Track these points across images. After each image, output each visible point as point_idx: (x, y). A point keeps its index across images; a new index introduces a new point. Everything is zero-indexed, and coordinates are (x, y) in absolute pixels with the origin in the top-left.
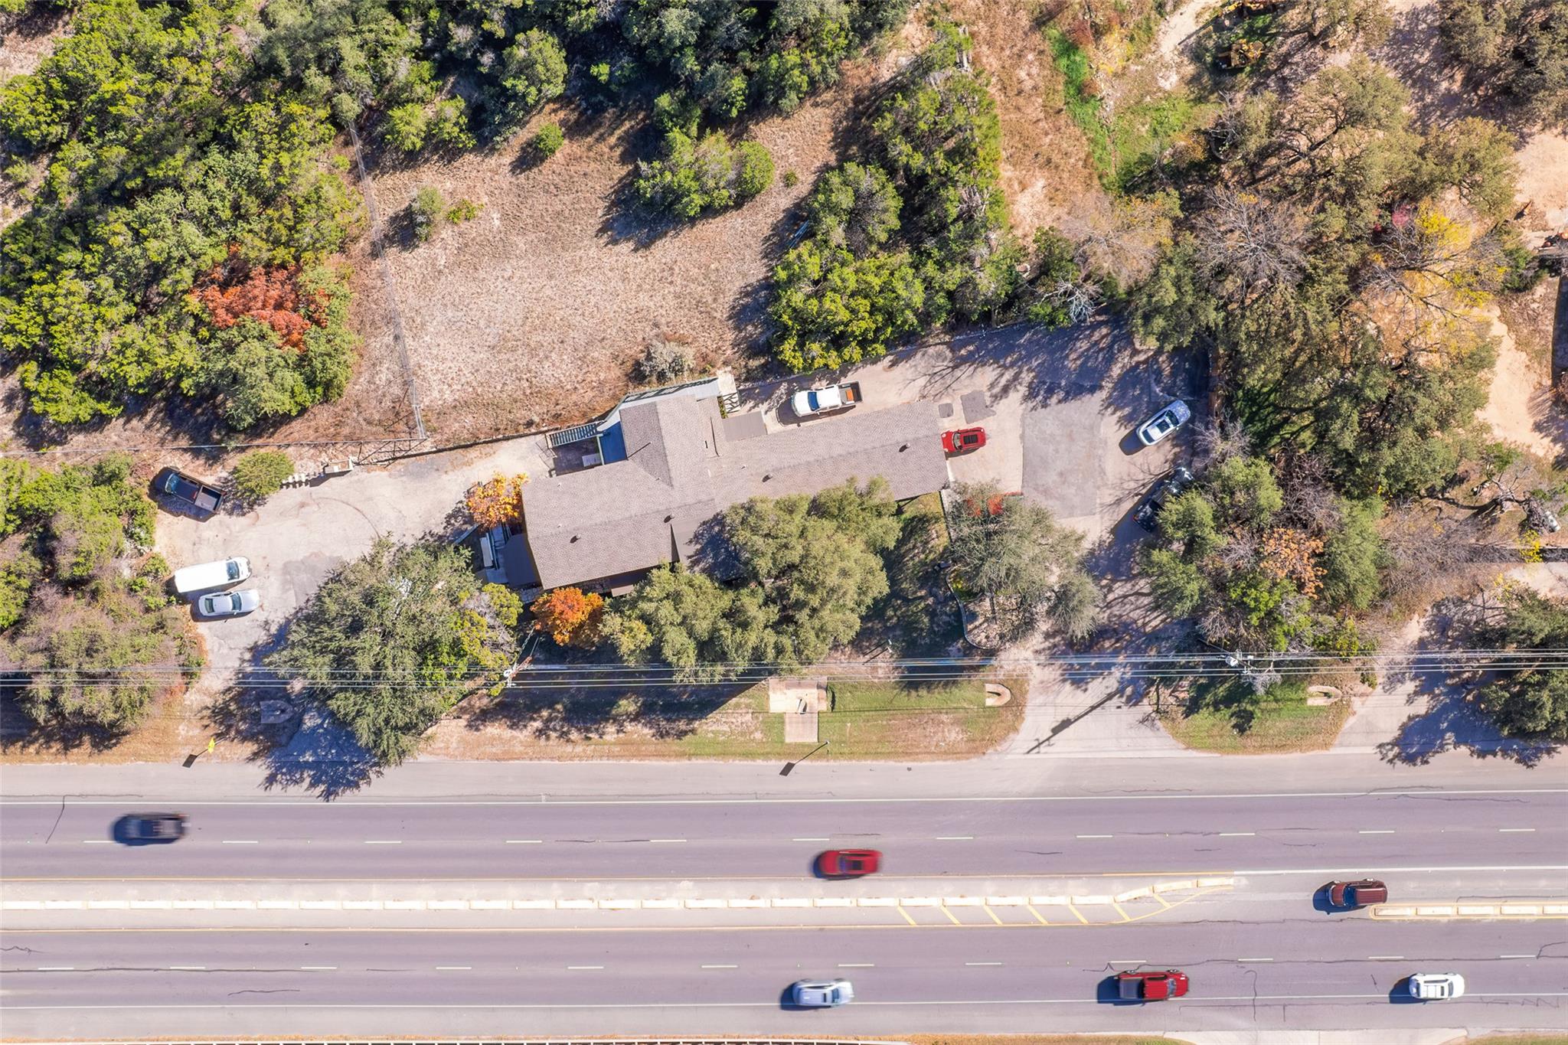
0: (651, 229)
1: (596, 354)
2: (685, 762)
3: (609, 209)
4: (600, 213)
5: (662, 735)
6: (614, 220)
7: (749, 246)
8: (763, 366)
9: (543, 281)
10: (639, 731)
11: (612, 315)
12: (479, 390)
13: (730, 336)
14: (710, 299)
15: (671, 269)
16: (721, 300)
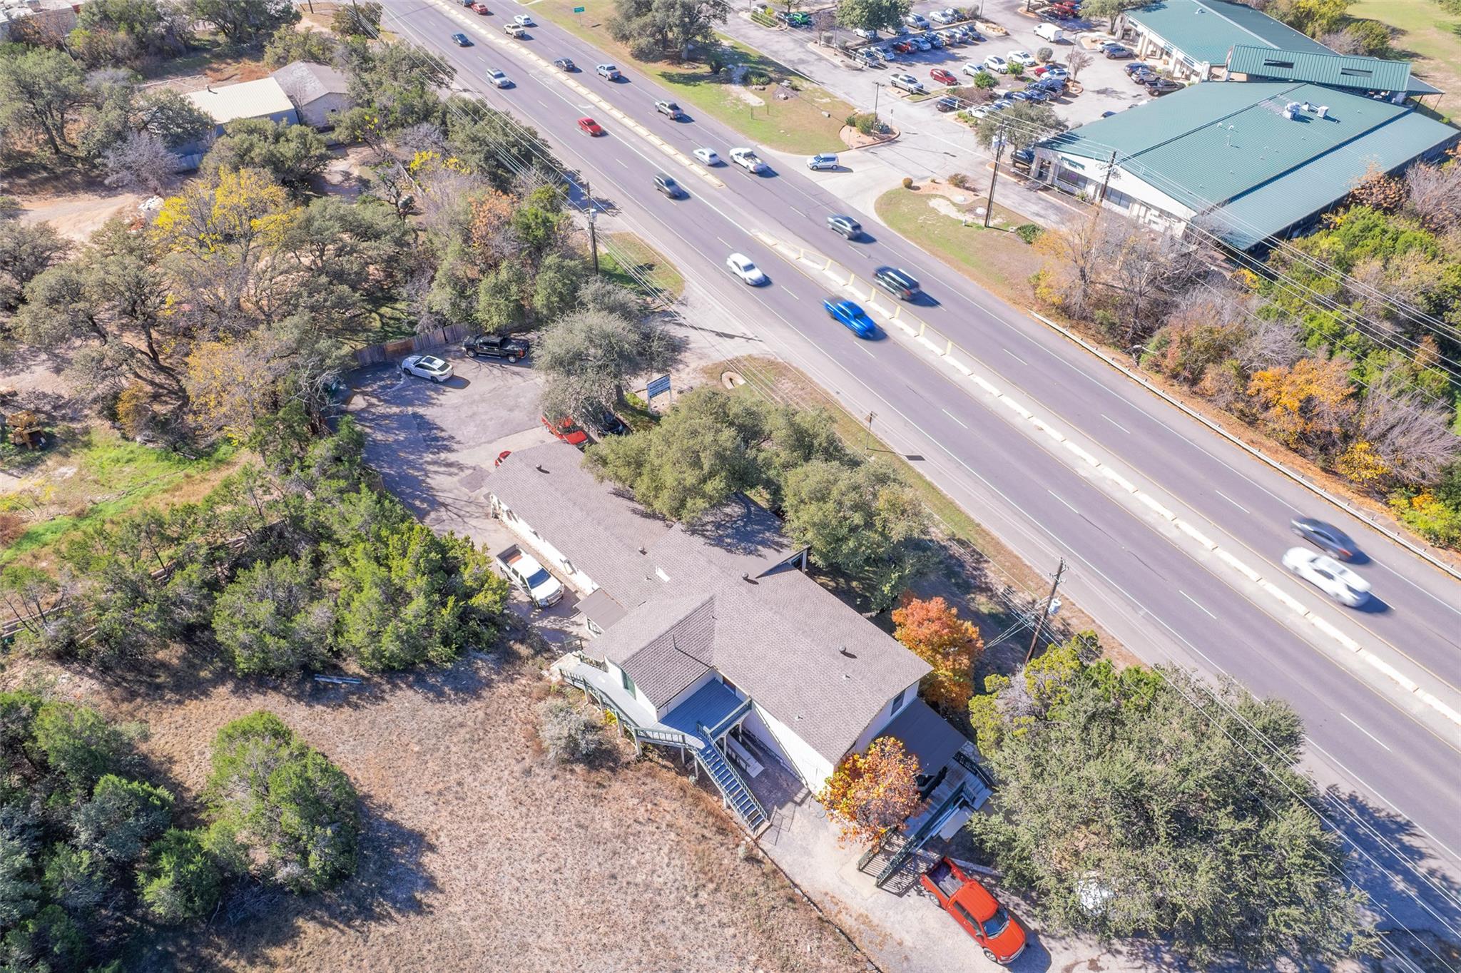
0: (393, 844)
1: (607, 824)
2: (985, 525)
3: (378, 918)
4: (391, 929)
5: (979, 558)
6: (394, 901)
7: (373, 722)
8: (522, 642)
9: (534, 955)
10: (995, 575)
11: (541, 833)
12: (753, 958)
13: (503, 689)
14: (463, 731)
15: (440, 793)
16: (460, 719)
